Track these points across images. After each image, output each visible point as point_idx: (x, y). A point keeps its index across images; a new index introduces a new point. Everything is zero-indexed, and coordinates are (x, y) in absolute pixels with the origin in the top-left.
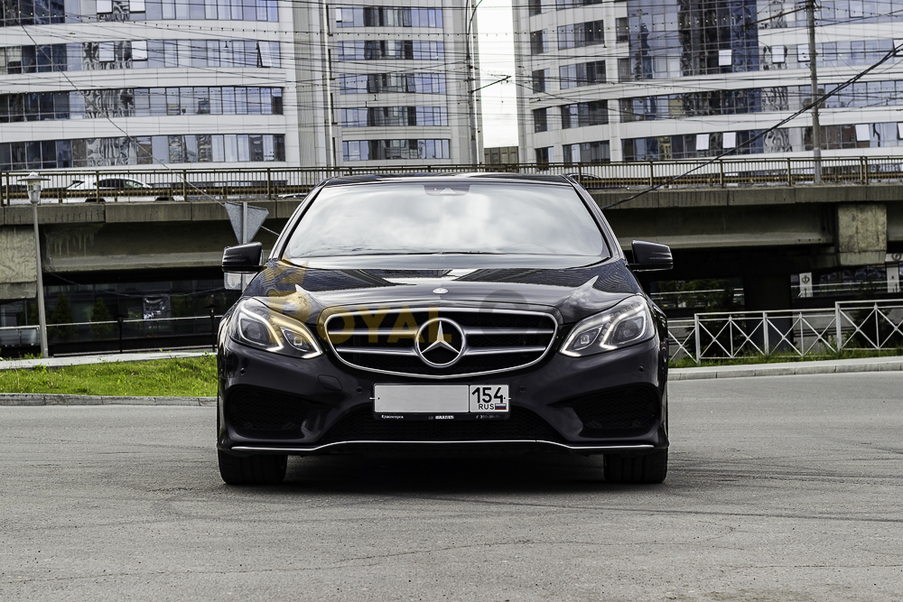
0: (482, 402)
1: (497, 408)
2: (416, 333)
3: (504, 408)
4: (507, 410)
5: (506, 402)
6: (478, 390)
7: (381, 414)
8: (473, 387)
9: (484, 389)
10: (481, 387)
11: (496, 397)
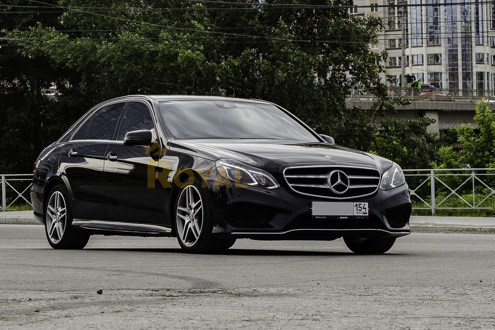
0: (358, 210)
1: (364, 213)
2: (329, 177)
3: (366, 213)
4: (367, 215)
5: (367, 210)
6: (357, 205)
7: (315, 216)
8: (355, 203)
9: (359, 204)
10: (358, 203)
11: (363, 208)
